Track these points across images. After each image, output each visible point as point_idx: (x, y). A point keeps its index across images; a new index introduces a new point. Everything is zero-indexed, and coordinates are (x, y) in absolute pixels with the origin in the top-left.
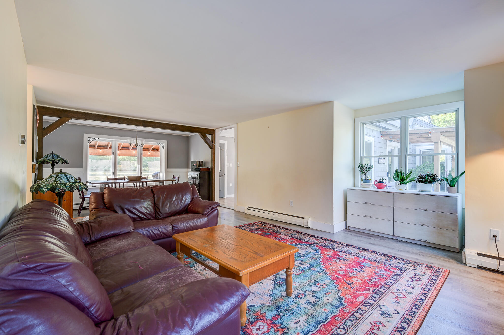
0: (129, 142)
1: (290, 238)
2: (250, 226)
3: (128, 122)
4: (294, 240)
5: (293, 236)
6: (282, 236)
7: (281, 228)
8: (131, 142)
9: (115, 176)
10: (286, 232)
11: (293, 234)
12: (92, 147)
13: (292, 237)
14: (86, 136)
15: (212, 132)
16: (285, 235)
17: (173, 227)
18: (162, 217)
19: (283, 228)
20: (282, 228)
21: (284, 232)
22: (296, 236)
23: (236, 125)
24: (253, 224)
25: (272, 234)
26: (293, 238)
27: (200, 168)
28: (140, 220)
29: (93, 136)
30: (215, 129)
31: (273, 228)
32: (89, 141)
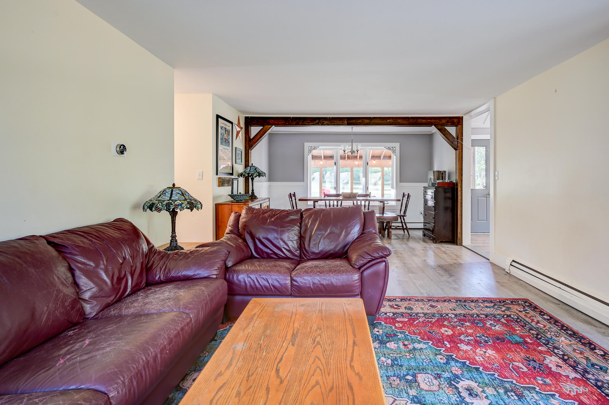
0: (343, 149)
1: (573, 375)
2: (488, 305)
3: (329, 122)
4: (581, 389)
5: (593, 371)
6: (552, 361)
7: (569, 332)
8: (345, 148)
9: (337, 191)
10: (574, 350)
11: (593, 365)
12: (314, 157)
13: (583, 376)
14: (307, 145)
15: (457, 121)
16: (564, 360)
17: (292, 280)
18: (308, 258)
19: (574, 334)
20: (570, 335)
21: (569, 350)
22: (601, 378)
23: (493, 100)
24: (500, 302)
25: (526, 342)
26: (583, 380)
27: (438, 181)
28: (276, 257)
29: (313, 144)
30: (461, 116)
31: (545, 326)
32: (310, 151)
